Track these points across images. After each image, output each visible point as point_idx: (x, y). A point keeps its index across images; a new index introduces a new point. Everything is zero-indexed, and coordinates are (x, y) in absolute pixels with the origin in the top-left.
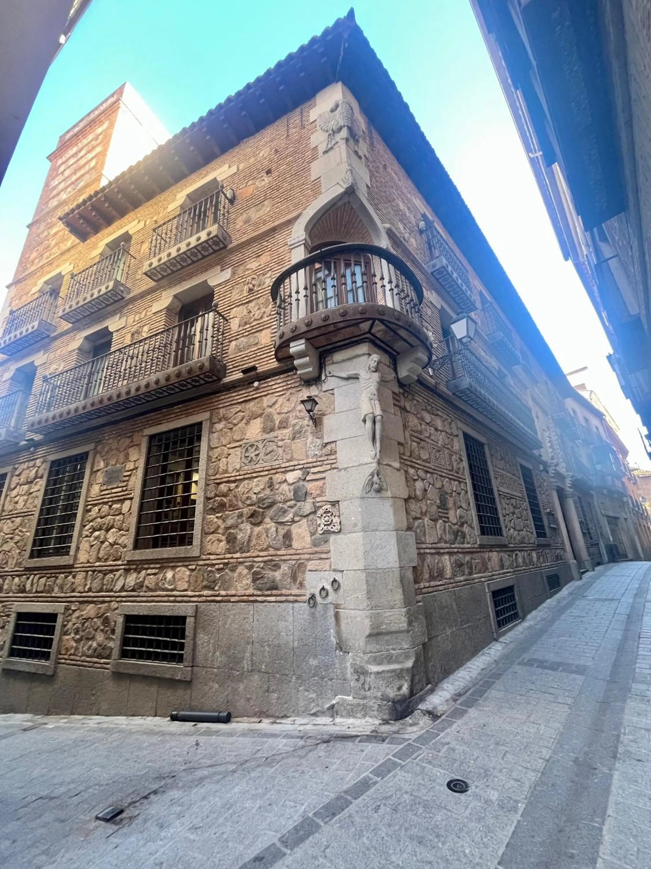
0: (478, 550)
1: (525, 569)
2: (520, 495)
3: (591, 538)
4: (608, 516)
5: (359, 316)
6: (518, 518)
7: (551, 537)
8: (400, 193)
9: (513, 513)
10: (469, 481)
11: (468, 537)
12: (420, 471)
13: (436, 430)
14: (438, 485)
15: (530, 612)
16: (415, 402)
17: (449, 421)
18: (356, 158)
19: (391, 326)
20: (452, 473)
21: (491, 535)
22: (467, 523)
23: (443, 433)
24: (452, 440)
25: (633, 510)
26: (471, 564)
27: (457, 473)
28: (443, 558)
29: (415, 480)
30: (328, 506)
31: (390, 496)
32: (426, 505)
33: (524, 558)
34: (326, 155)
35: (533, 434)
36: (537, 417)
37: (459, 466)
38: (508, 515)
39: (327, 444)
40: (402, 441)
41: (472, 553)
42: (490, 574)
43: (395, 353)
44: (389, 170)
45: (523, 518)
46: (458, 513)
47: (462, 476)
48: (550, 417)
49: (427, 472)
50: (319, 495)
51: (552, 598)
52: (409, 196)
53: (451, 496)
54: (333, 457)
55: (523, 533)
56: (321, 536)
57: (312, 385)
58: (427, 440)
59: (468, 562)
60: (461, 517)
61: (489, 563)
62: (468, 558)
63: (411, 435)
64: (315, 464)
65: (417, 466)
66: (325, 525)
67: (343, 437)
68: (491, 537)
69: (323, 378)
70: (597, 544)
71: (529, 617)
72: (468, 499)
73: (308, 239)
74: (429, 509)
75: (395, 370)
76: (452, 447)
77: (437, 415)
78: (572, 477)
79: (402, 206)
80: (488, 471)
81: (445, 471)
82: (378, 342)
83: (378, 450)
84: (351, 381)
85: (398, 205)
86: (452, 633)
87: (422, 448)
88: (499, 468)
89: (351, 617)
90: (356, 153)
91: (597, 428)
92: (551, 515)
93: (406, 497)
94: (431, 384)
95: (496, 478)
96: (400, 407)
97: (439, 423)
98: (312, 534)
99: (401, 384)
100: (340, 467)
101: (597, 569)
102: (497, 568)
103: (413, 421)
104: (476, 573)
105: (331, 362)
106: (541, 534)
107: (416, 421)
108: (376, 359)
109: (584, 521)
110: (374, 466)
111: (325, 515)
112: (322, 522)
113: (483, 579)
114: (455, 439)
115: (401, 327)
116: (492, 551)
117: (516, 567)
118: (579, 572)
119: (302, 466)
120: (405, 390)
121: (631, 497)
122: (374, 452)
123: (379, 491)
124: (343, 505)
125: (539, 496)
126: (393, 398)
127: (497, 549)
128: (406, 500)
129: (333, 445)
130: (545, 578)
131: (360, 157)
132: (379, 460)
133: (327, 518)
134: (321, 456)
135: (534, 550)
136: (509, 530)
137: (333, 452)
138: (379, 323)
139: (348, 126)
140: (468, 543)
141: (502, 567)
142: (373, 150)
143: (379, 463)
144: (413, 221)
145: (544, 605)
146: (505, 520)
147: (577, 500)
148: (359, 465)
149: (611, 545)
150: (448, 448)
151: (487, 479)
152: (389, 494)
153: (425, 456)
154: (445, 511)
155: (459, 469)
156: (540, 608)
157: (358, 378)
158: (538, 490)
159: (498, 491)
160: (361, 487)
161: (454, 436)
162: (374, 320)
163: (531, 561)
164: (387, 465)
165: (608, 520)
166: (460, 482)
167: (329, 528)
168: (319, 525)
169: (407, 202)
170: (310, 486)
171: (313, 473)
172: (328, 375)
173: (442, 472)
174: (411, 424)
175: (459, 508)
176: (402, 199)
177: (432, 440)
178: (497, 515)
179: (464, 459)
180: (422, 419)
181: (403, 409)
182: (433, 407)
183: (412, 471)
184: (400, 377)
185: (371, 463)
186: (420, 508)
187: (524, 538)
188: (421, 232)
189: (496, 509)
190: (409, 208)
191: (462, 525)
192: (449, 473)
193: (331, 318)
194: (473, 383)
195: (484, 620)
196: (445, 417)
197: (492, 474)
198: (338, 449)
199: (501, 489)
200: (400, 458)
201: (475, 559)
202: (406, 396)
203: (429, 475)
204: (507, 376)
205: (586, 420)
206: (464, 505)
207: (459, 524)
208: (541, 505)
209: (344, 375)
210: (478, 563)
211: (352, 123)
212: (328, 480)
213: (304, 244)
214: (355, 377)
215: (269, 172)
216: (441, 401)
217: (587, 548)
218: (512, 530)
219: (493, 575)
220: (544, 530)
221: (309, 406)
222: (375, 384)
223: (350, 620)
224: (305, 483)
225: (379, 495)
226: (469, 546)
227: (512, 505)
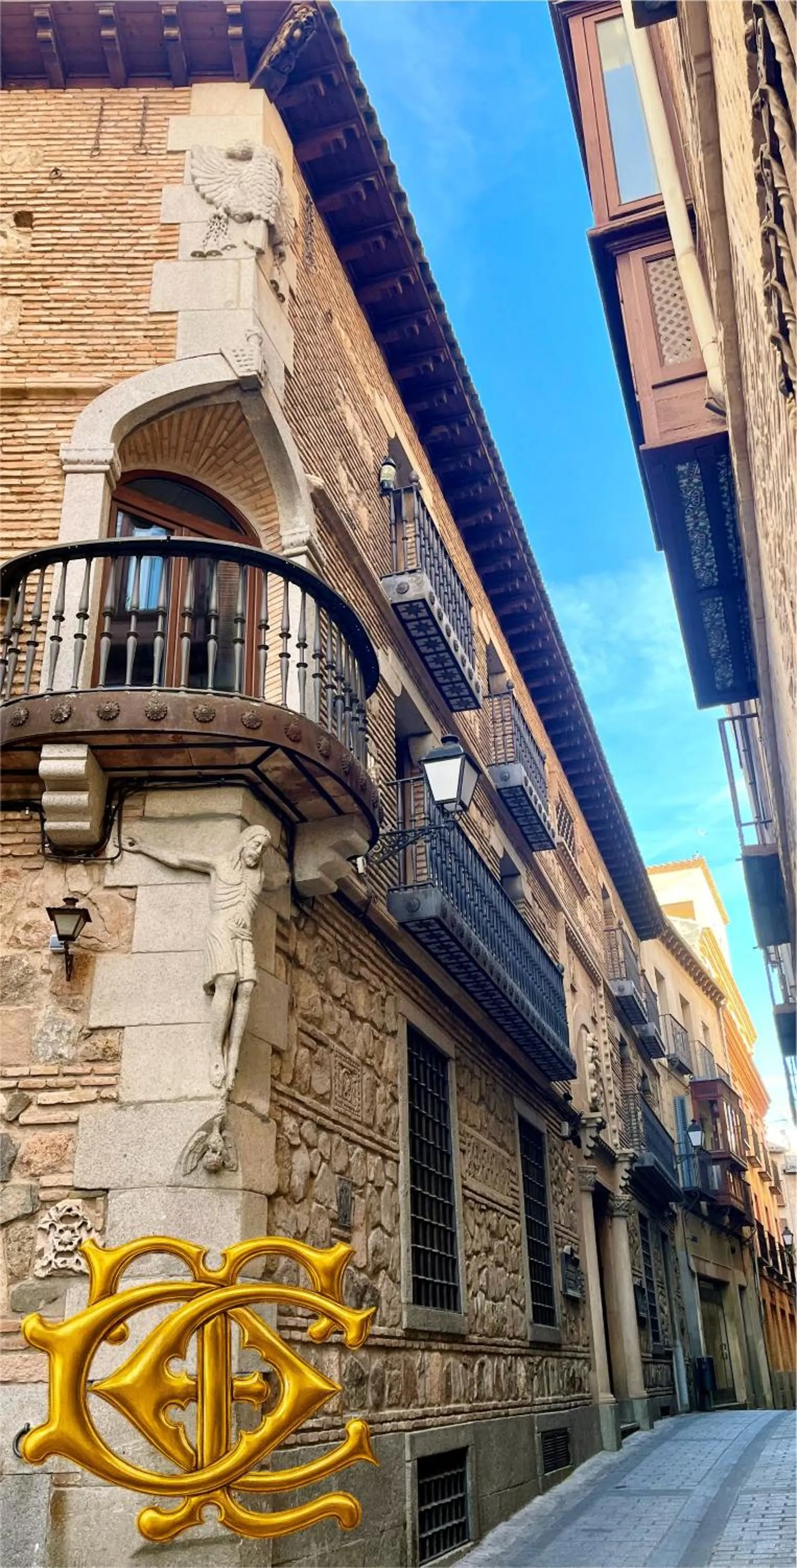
0: (402, 1343)
1: (495, 1408)
2: (509, 1201)
3: (656, 1337)
4: (702, 1278)
5: (241, 732)
6: (498, 1264)
7: (565, 1324)
8: (351, 384)
9: (489, 1251)
10: (404, 1157)
11: (384, 1304)
12: (306, 1123)
13: (353, 1016)
14: (339, 1165)
15: (493, 1525)
16: (319, 942)
17: (383, 993)
18: (273, 297)
19: (306, 764)
20: (372, 1133)
21: (435, 1305)
22: (386, 1268)
23: (366, 1024)
24: (383, 1044)
25: (761, 1264)
26: (382, 1380)
27: (382, 1133)
28: (325, 1358)
29: (294, 1147)
30: (75, 1203)
31: (240, 1184)
32: (309, 1214)
33: (498, 1376)
34: (199, 264)
35: (558, 1039)
36: (573, 990)
37: (387, 1115)
38: (477, 1253)
39: (94, 1030)
40: (282, 1046)
41: (388, 1349)
42: (419, 1411)
43: (294, 817)
44: (336, 323)
45: (509, 1266)
46: (371, 1238)
47: (392, 1144)
48: (602, 991)
49: (320, 1127)
50: (52, 1169)
51: (548, 1494)
52: (368, 390)
53: (361, 1195)
54: (108, 1069)
55: (504, 1307)
56: (38, 1284)
57: (76, 862)
58: (331, 1042)
59: (376, 1373)
60: (376, 1252)
61: (420, 1382)
62: (377, 1362)
63: (300, 1029)
64: (51, 1081)
65: (302, 1110)
66: (59, 1254)
67: (144, 1020)
68: (431, 1310)
69: (111, 850)
70: (669, 1355)
71: (490, 1536)
72: (397, 1205)
73: (117, 460)
74: (313, 1226)
75: (290, 860)
76: (381, 1064)
77: (359, 977)
78: (633, 1160)
79: (352, 422)
80: (448, 1132)
81: (356, 1126)
82: (265, 788)
83: (233, 1065)
84: (185, 877)
85: (343, 418)
86: (323, 1556)
87: (317, 1063)
88: (473, 1126)
89: (98, 1506)
90: (275, 285)
91: (705, 1029)
92: (571, 1260)
93: (272, 1191)
94: (359, 896)
95: (463, 1151)
96: (286, 954)
97: (360, 999)
98: (14, 1277)
99: (297, 895)
100: (124, 1098)
101: (660, 1424)
102: (436, 1397)
103: (310, 993)
104: (390, 1406)
105: (138, 812)
106: (543, 1315)
107: (315, 992)
108: (262, 839)
109: (644, 1286)
110: (217, 1106)
111: (60, 1226)
112: (48, 1244)
113: (402, 1425)
114: (390, 1043)
115: (328, 772)
116: (429, 1349)
117: (478, 1399)
118: (617, 1427)
119: (13, 1083)
120: (301, 911)
121: (760, 1227)
122: (221, 1071)
123: (215, 1171)
124: (116, 1201)
125: (551, 1206)
126: (277, 931)
127: (443, 1346)
128: (271, 1198)
129: (111, 1036)
130: (537, 1436)
131: (281, 298)
132: (229, 1091)
133: (67, 1235)
134: (71, 1062)
135: (522, 1356)
136: (475, 1295)
137: (111, 1056)
138: (283, 755)
139: (267, 221)
140: (383, 1324)
141: (447, 1395)
142: (307, 271)
143: (229, 1099)
144: (369, 456)
145: (527, 1509)
146: (468, 1267)
147: (638, 1226)
148: (176, 1101)
149: (700, 1361)
150: (370, 1067)
151: (442, 1153)
152: (238, 1180)
153: (321, 1086)
154: (346, 1234)
155: (387, 1123)
156: (516, 1517)
157: (207, 874)
158: (551, 1190)
159: (464, 1187)
160: (173, 1158)
161: (388, 1034)
162: (273, 747)
163: (512, 1385)
164: (243, 1105)
165: (701, 1290)
166: (385, 1158)
167: (71, 1262)
168: (41, 1254)
169: (363, 404)
170: (24, 1141)
171: (42, 1106)
172: (126, 846)
173: (350, 1129)
174: (303, 1000)
175: (373, 1228)
176: (354, 400)
177: (341, 1044)
178: (452, 1253)
179: (400, 1098)
180: (327, 987)
181: (292, 959)
182: (352, 956)
183: (290, 1123)
184: (298, 879)
185: (210, 1098)
186: (296, 1219)
187: (504, 1320)
188: (385, 491)
189: (453, 1235)
190: (364, 425)
191: (375, 1273)
192: (366, 1132)
193: (171, 717)
194: (448, 907)
195: (393, 1532)
196: (375, 981)
197: (455, 1138)
198: (126, 1051)
199: (470, 1182)
200: (273, 1088)
201: (392, 1369)
202: (301, 925)
203: (323, 1135)
204: (519, 874)
205: (684, 1004)
206: (386, 1221)
207: (370, 1269)
208: (552, 1232)
209: (174, 860)
210: (397, 1377)
211: (278, 211)
212: (85, 1131)
213: (106, 473)
214: (203, 872)
215: (23, 219)
216: (370, 941)
217: (645, 1363)
218: (481, 1296)
219: (425, 1416)
220: (551, 1302)
221: (67, 925)
222: (249, 898)
223: (92, 1514)
224: (15, 1133)
225: (214, 1181)
226: (383, 1330)
227: (489, 1227)
